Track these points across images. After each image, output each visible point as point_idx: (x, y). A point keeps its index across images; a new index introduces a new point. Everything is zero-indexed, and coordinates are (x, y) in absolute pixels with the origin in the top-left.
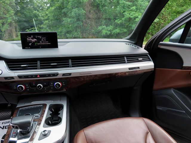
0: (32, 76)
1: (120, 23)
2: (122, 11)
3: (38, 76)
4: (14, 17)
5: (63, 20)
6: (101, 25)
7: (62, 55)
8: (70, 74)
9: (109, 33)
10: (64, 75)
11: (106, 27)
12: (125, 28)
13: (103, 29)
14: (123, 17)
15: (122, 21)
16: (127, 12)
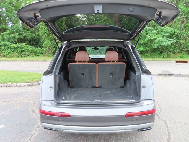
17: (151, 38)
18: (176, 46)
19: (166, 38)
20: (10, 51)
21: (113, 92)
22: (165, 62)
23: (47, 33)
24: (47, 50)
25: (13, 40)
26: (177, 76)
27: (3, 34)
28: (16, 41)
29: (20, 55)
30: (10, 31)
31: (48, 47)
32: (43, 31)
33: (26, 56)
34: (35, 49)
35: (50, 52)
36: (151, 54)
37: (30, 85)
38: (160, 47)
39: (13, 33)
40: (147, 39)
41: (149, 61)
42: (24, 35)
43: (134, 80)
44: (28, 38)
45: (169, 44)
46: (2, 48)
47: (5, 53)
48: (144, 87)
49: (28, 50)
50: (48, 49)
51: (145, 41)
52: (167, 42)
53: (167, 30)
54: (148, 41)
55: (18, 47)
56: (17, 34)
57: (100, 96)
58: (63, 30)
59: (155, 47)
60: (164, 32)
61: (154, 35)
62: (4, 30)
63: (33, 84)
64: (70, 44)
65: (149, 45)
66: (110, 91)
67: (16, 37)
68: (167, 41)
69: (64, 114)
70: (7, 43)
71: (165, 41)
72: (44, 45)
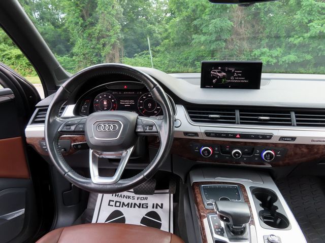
0: (227, 135)
1: (299, 43)
2: (306, 21)
3: (238, 136)
4: (120, 34)
5: (193, 39)
6: (259, 47)
7: (279, 103)
8: (293, 139)
9: (275, 61)
10: (282, 138)
11: (270, 50)
12: (308, 52)
13: (263, 54)
14: (307, 32)
15: (304, 39)
16: (316, 22)
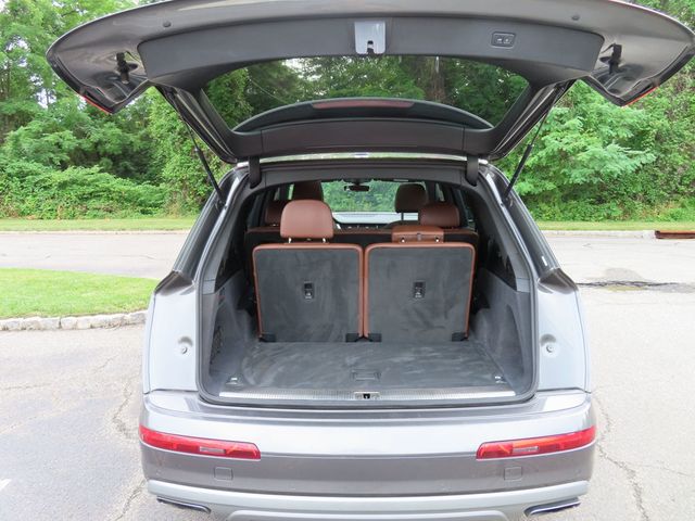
17: (561, 145)
18: (655, 176)
19: (617, 146)
20: (42, 194)
21: (425, 358)
22: (616, 237)
23: (178, 129)
24: (176, 192)
25: (52, 155)
26: (663, 287)
27: (17, 133)
28: (66, 157)
29: (79, 209)
30: (43, 123)
31: (182, 181)
32: (162, 121)
33: (101, 213)
34: (133, 189)
35: (188, 199)
36: (563, 205)
37: (111, 325)
38: (595, 181)
39: (54, 129)
40: (549, 149)
41: (555, 232)
42: (95, 137)
43: (510, 310)
44: (108, 146)
45: (630, 169)
46: (15, 184)
47: (23, 201)
48: (548, 338)
49: (108, 190)
50: (181, 188)
51: (540, 158)
52: (620, 162)
53: (622, 118)
54: (551, 158)
55: (74, 182)
56: (68, 133)
57: (378, 375)
58: (235, 118)
59: (578, 181)
60: (611, 124)
61: (575, 136)
62: (23, 118)
63: (122, 319)
64: (261, 174)
65: (554, 173)
66: (416, 352)
67: (66, 145)
68: (623, 156)
69: (236, 447)
70: (32, 166)
71: (615, 156)
72: (166, 172)
